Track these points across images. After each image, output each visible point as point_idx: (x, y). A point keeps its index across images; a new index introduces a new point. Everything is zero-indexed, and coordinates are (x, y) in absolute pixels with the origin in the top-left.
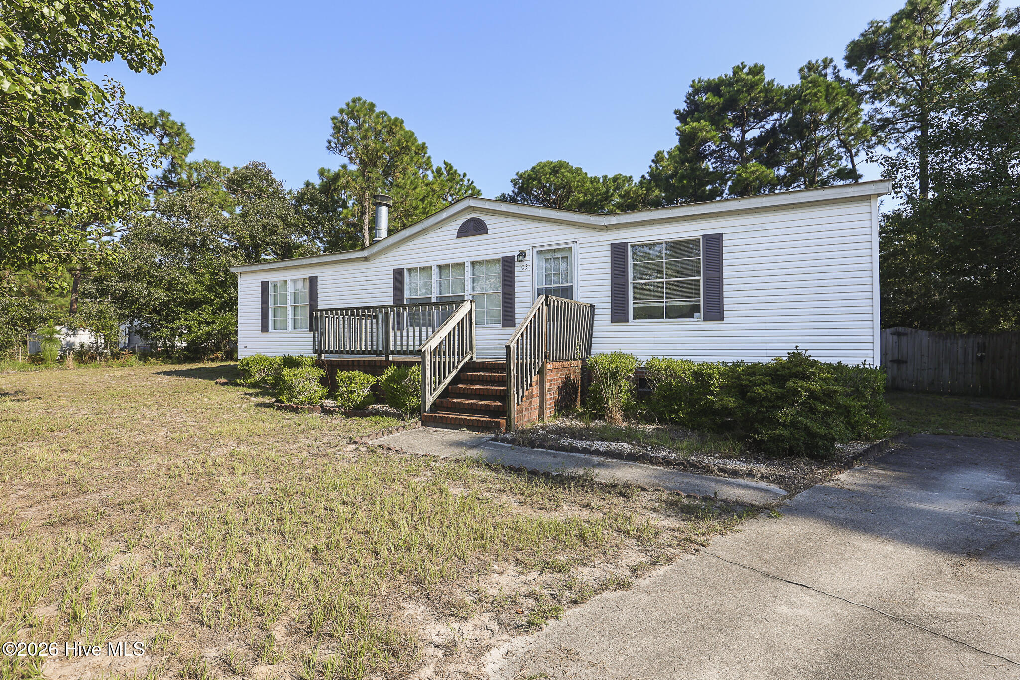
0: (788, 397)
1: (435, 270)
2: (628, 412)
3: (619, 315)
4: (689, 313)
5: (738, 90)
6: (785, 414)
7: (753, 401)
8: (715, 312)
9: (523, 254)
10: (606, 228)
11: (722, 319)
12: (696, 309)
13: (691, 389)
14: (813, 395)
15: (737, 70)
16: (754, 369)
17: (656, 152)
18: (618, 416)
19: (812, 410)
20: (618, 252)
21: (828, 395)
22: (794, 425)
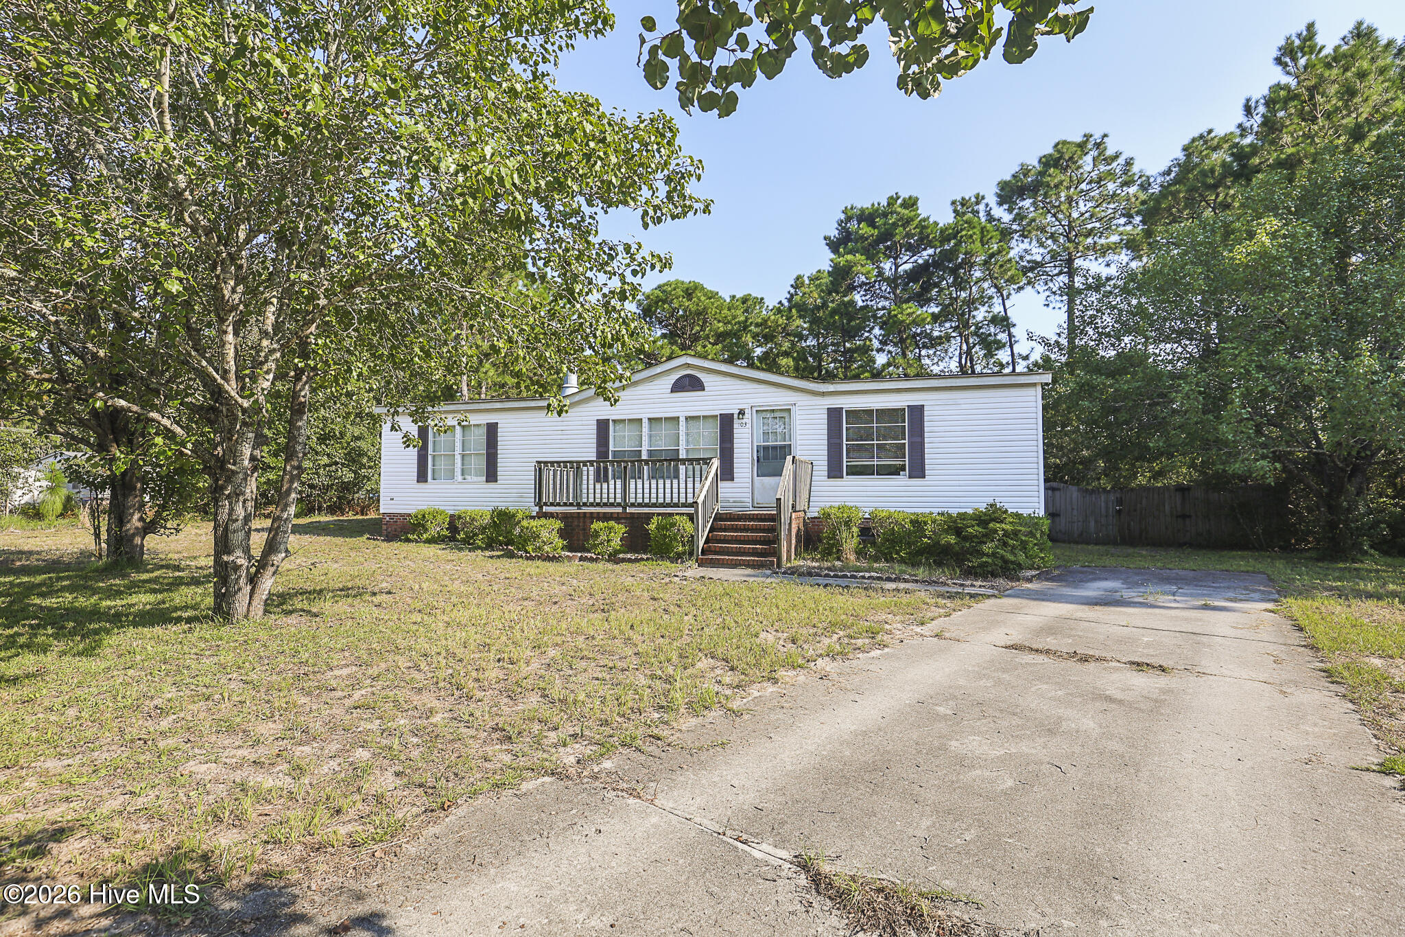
0: (989, 535)
1: (645, 424)
2: (860, 553)
3: (834, 472)
4: (895, 471)
5: (894, 224)
6: (988, 548)
7: (965, 539)
8: (918, 471)
9: (742, 412)
10: (823, 394)
11: (924, 477)
12: (903, 468)
13: (909, 533)
14: (1006, 534)
15: (892, 201)
16: (963, 516)
17: (795, 277)
18: (852, 557)
19: (1005, 544)
20: (834, 415)
21: (1016, 533)
22: (994, 554)
